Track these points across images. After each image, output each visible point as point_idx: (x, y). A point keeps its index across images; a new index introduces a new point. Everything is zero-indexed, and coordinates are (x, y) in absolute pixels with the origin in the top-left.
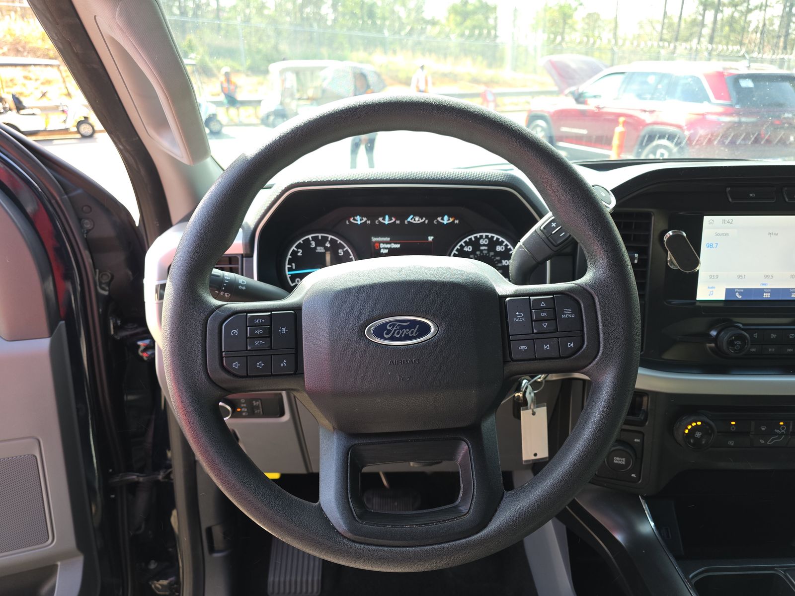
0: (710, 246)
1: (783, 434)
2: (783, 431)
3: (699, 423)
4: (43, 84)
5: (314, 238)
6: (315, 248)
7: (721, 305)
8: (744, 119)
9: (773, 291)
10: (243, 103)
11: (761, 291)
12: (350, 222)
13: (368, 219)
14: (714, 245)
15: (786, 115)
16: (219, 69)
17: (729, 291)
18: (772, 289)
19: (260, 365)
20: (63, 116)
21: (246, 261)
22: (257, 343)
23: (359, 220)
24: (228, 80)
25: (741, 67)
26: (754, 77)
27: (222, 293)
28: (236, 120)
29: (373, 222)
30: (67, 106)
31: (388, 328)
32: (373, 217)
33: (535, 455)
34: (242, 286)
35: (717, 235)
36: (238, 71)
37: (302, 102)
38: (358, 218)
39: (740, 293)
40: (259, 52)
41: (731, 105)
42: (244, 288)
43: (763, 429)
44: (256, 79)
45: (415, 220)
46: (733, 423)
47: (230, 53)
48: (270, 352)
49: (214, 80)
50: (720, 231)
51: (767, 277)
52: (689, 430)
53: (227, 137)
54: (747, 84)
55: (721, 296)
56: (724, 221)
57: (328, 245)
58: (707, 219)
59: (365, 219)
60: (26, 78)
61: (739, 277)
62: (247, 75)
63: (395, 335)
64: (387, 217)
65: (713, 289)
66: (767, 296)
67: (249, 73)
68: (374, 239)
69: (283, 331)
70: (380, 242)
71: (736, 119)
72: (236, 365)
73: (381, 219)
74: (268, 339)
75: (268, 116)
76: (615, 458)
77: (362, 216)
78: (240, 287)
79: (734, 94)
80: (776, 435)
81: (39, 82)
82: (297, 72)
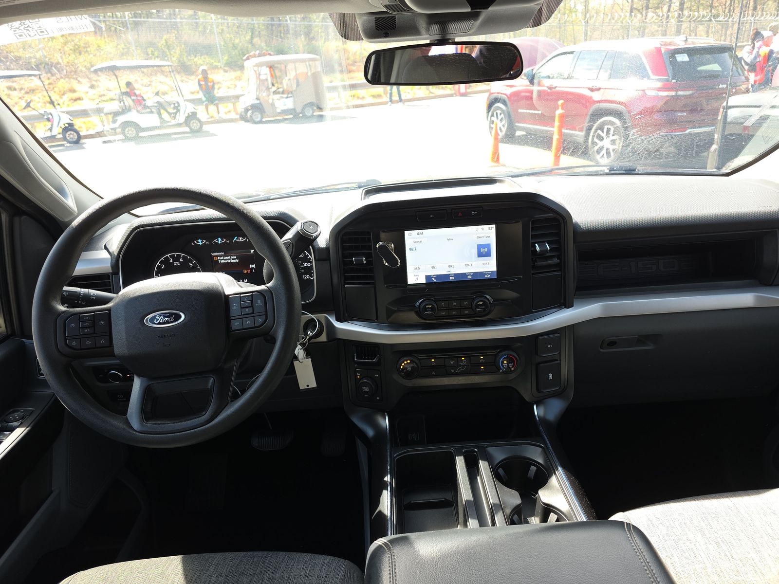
0: (411, 249)
1: (464, 366)
2: (465, 363)
3: (409, 362)
4: (27, 93)
5: (172, 256)
6: (173, 263)
7: (425, 286)
8: (680, 93)
9: (455, 275)
10: (222, 99)
11: (448, 276)
12: (194, 243)
13: (207, 241)
14: (414, 249)
15: (721, 86)
16: (198, 66)
17: (428, 277)
18: (454, 274)
19: (89, 342)
20: (49, 124)
21: (115, 277)
22: (86, 331)
23: (200, 242)
24: (206, 78)
25: (680, 42)
26: (690, 52)
27: (80, 302)
28: (216, 116)
29: (210, 243)
30: (51, 115)
31: (157, 318)
32: (210, 239)
33: (308, 386)
34: (93, 296)
35: (415, 242)
36: (216, 67)
37: (278, 96)
38: (200, 241)
39: (435, 278)
40: (235, 47)
41: (667, 80)
42: (94, 298)
43: (452, 363)
44: (233, 74)
45: (239, 240)
46: (433, 360)
47: (208, 50)
48: (95, 335)
49: (193, 77)
50: (417, 240)
51: (450, 266)
52: (403, 366)
53: (208, 134)
54: (683, 58)
55: (423, 280)
56: (418, 233)
57: (181, 260)
58: (407, 233)
59: (205, 241)
60: (10, 88)
61: (433, 267)
62: (226, 71)
63: (161, 321)
64: (219, 239)
65: (417, 277)
66: (452, 278)
67: (226, 68)
68: (213, 254)
69: (102, 323)
70: (217, 256)
71: (673, 93)
72: (74, 343)
73: (215, 240)
74: (93, 328)
75: (247, 110)
76: (363, 388)
77: (202, 239)
78: (92, 297)
79: (670, 70)
80: (461, 366)
81: (23, 92)
82: (271, 67)
